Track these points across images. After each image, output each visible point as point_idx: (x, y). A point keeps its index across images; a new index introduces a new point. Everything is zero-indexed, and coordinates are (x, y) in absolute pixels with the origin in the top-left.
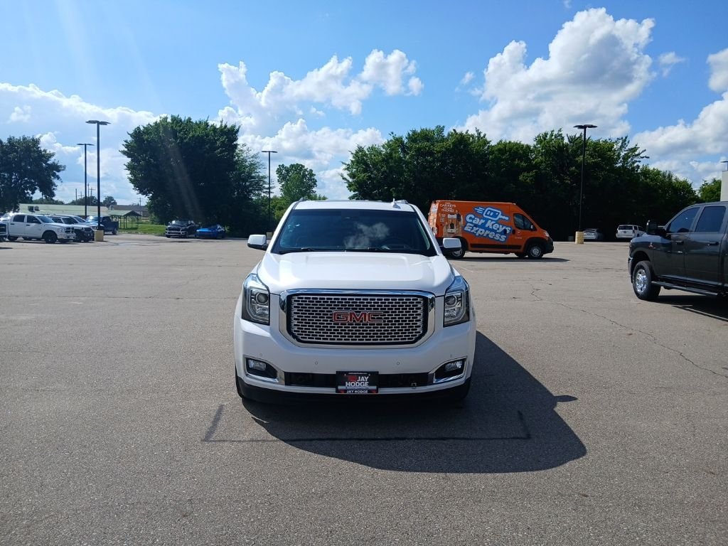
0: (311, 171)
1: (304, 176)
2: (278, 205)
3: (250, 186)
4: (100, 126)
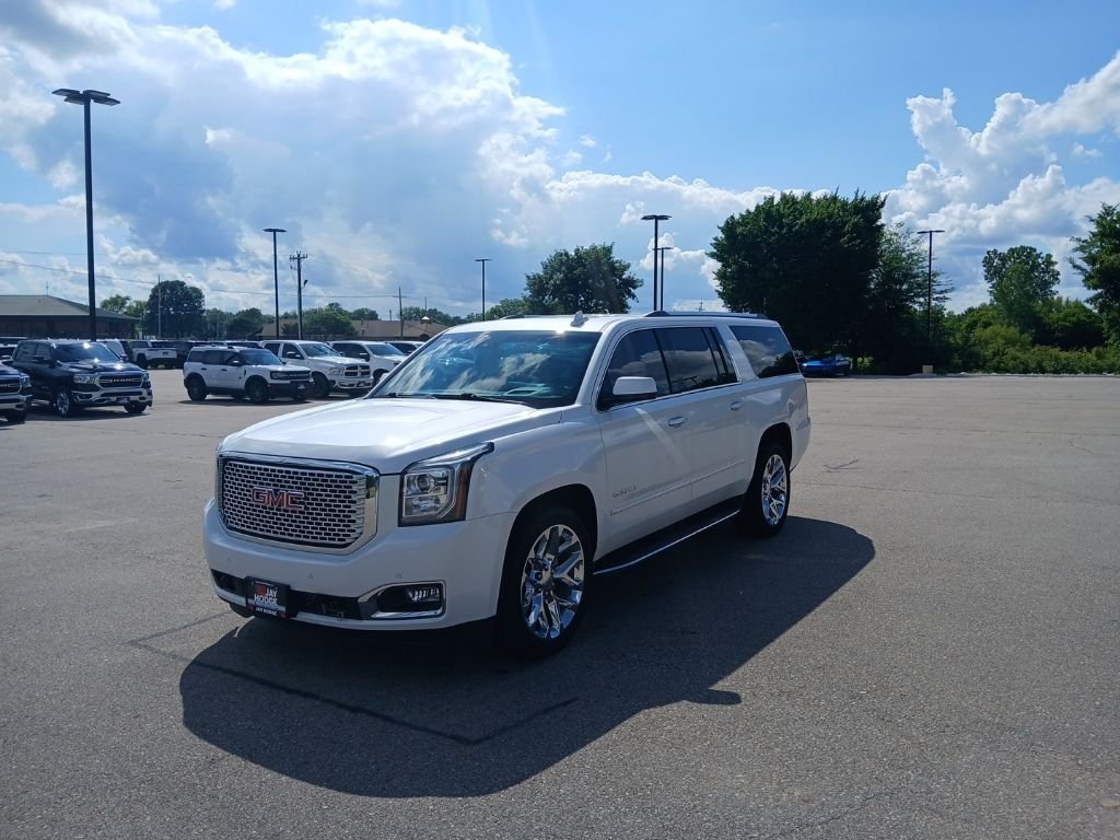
0: (1049, 256)
1: (1035, 267)
2: (983, 319)
3: (909, 290)
4: (659, 221)
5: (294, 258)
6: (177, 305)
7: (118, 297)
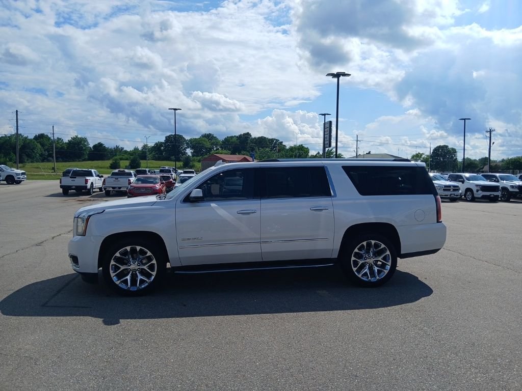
5: (488, 132)
6: (444, 157)
7: (419, 153)
